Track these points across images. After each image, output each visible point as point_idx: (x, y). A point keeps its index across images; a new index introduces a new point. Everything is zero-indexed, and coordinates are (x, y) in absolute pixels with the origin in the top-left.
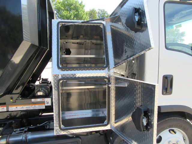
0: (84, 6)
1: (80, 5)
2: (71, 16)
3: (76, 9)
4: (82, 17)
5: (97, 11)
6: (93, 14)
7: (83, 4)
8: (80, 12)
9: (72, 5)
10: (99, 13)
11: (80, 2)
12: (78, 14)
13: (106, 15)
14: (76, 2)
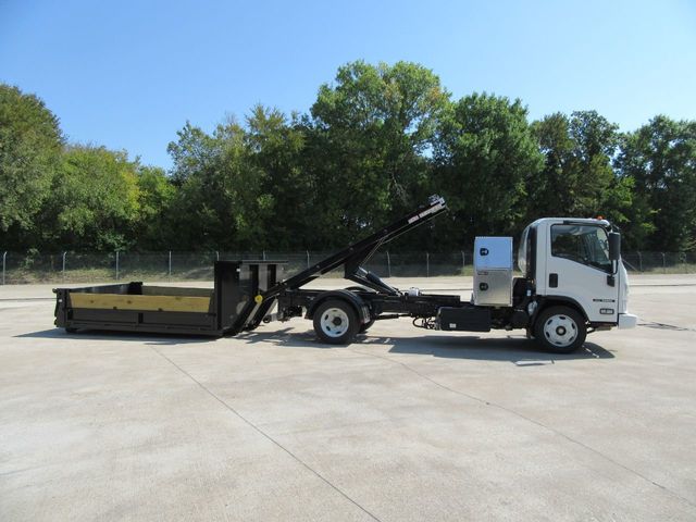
0: (524, 112)
1: (512, 110)
2: (483, 145)
3: (500, 124)
4: (518, 146)
5: (570, 118)
6: (554, 130)
7: (523, 105)
8: (511, 134)
9: (487, 113)
10: (575, 123)
11: (512, 103)
12: (505, 137)
13: (602, 129)
14: (500, 103)
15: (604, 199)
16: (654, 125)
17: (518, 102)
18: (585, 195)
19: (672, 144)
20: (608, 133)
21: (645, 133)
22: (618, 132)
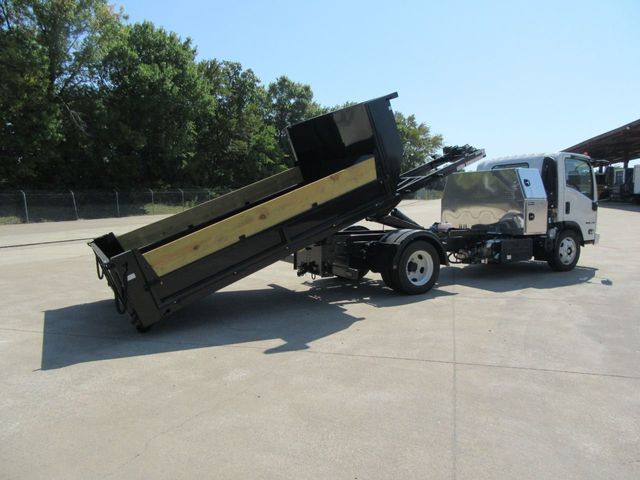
0: (194, 52)
1: (186, 46)
2: (163, 80)
4: (195, 85)
7: (192, 47)
8: (188, 72)
9: (160, 46)
11: (183, 41)
12: (183, 75)
13: (249, 81)
14: (172, 38)
15: (253, 144)
16: (280, 84)
17: (189, 40)
18: (239, 138)
19: (292, 101)
20: (252, 85)
21: (273, 88)
22: (258, 85)
